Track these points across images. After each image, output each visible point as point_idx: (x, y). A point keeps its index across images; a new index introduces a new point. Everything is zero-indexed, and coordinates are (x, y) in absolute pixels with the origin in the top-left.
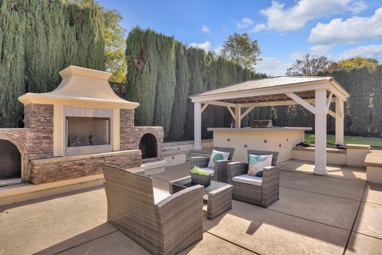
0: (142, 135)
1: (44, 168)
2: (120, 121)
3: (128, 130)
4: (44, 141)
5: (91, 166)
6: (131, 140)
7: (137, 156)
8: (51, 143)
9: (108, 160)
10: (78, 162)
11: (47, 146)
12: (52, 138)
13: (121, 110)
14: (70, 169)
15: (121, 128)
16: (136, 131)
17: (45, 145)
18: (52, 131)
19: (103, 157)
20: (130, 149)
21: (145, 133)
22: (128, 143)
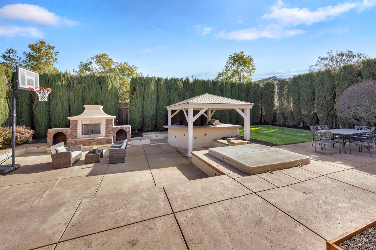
0: (117, 130)
1: (70, 142)
2: (106, 124)
3: (110, 128)
4: (74, 133)
5: (88, 142)
6: (111, 132)
7: (110, 139)
8: (76, 133)
9: (95, 140)
10: (82, 141)
11: (75, 134)
12: (77, 132)
13: (106, 120)
14: (79, 143)
15: (106, 127)
16: (114, 129)
17: (74, 134)
18: (77, 129)
19: (93, 139)
20: (111, 136)
21: (119, 129)
22: (110, 133)
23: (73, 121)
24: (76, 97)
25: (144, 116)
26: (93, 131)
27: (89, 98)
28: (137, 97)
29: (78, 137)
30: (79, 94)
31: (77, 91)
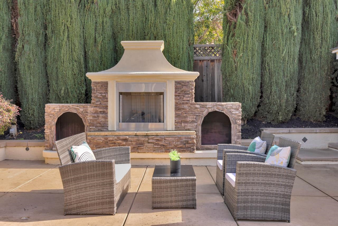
0: (205, 113)
1: (94, 139)
2: (176, 96)
3: (186, 106)
4: (100, 115)
5: (134, 143)
6: (189, 119)
7: (188, 138)
8: (106, 118)
9: (152, 139)
10: (121, 137)
11: (103, 120)
12: (107, 113)
13: (176, 82)
14: (115, 143)
15: (176, 104)
16: (196, 108)
17: (101, 119)
18: (107, 106)
19: (147, 136)
20: (189, 130)
21: (210, 110)
22: (186, 122)
23: (98, 83)
24: (99, 27)
25: (267, 79)
26: (143, 114)
27: (128, 30)
28: (247, 22)
29: (110, 129)
30: (105, 19)
31: (102, 11)
